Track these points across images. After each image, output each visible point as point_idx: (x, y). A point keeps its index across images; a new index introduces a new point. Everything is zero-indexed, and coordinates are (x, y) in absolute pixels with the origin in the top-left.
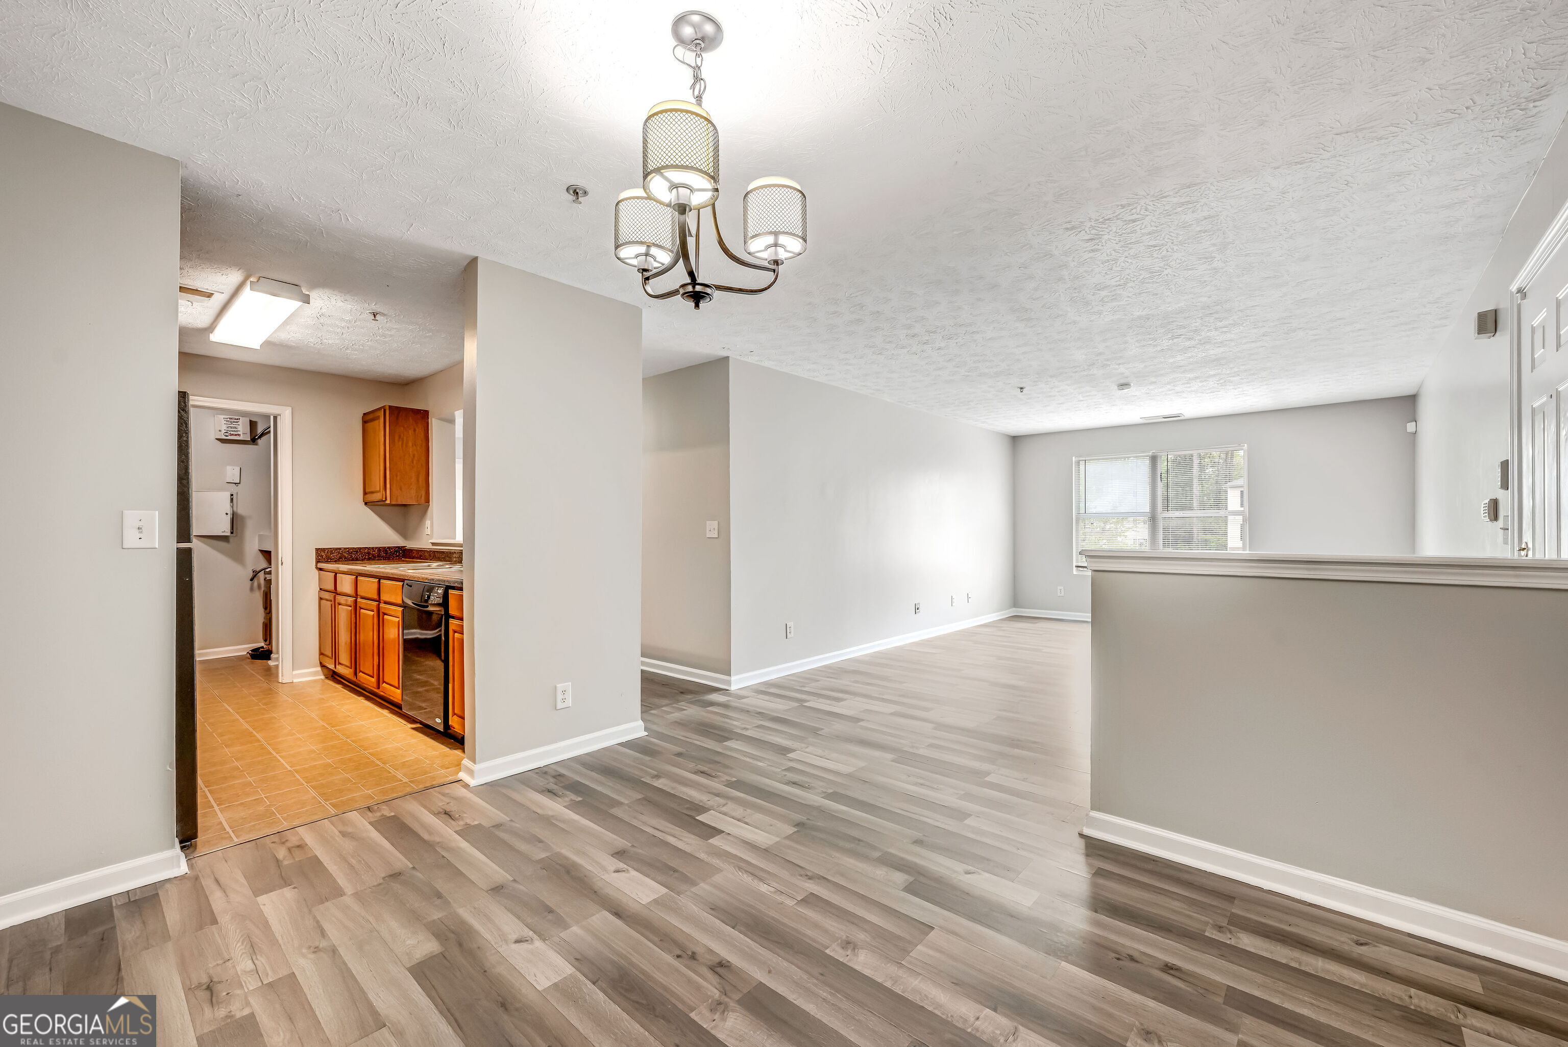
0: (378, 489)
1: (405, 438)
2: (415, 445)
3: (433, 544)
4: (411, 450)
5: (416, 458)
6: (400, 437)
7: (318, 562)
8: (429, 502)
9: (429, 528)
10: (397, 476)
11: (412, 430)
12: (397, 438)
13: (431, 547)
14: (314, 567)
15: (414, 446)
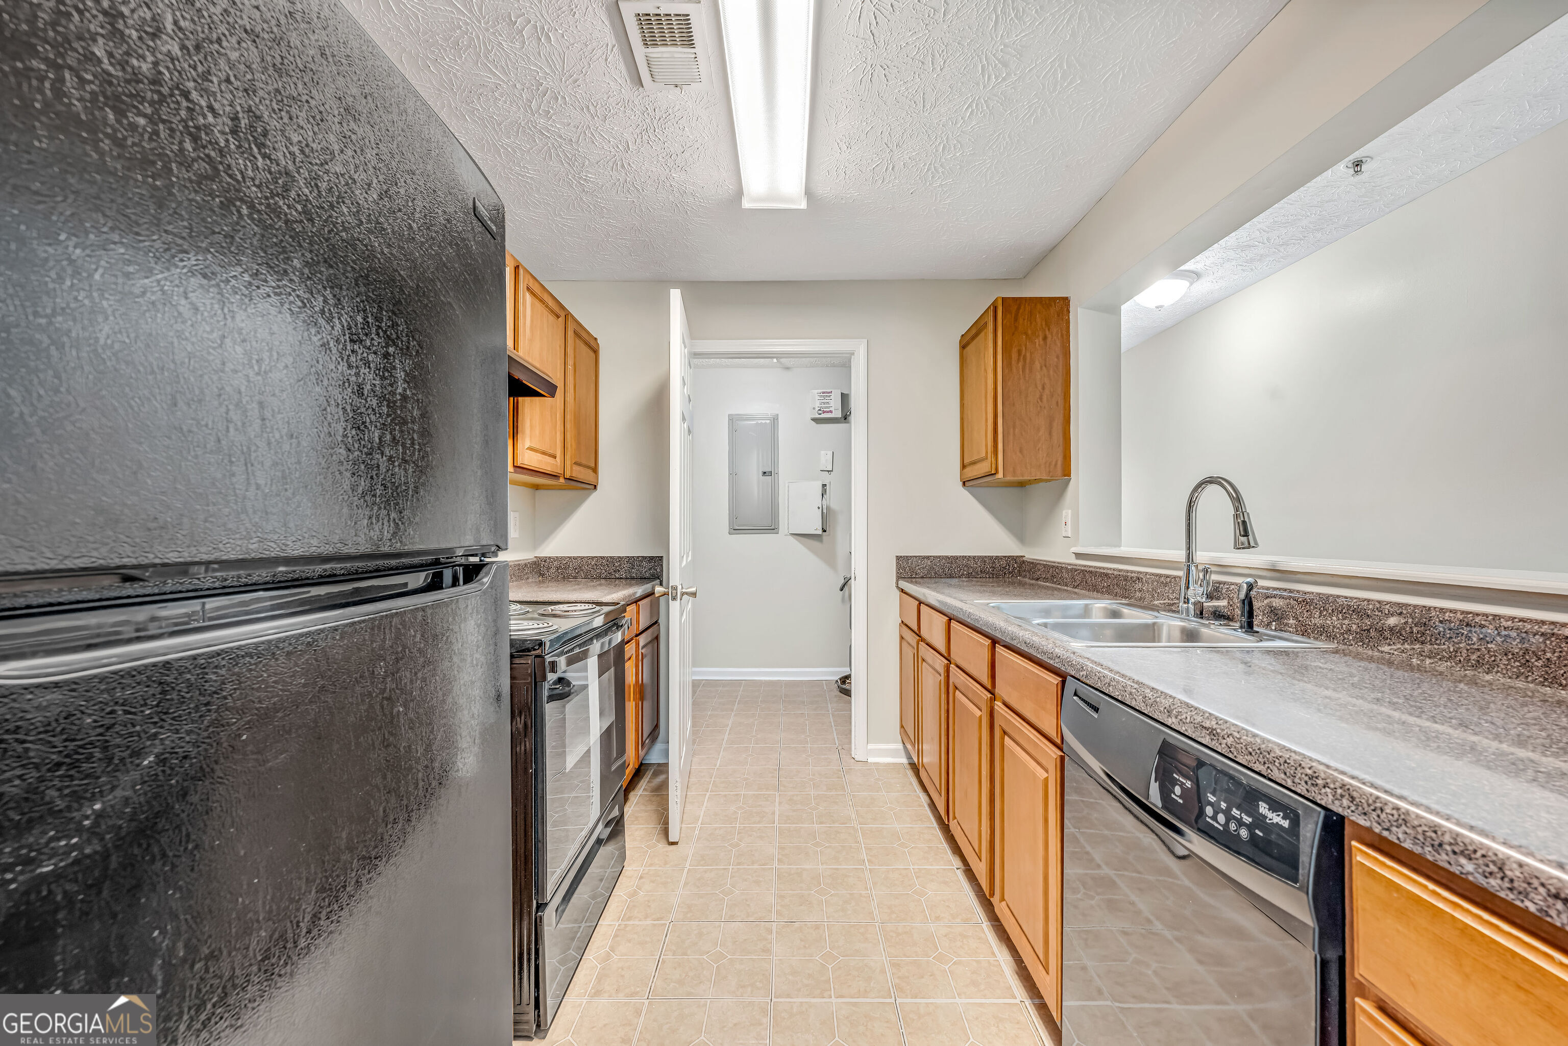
0: (984, 455)
1: (1028, 355)
2: (1045, 366)
3: (1078, 556)
4: (1038, 377)
5: (1047, 391)
6: (1019, 352)
7: (899, 577)
8: (1069, 475)
9: (1069, 524)
10: (1014, 428)
11: (1041, 338)
12: (1014, 356)
13: (1073, 560)
14: (895, 585)
15: (1044, 368)
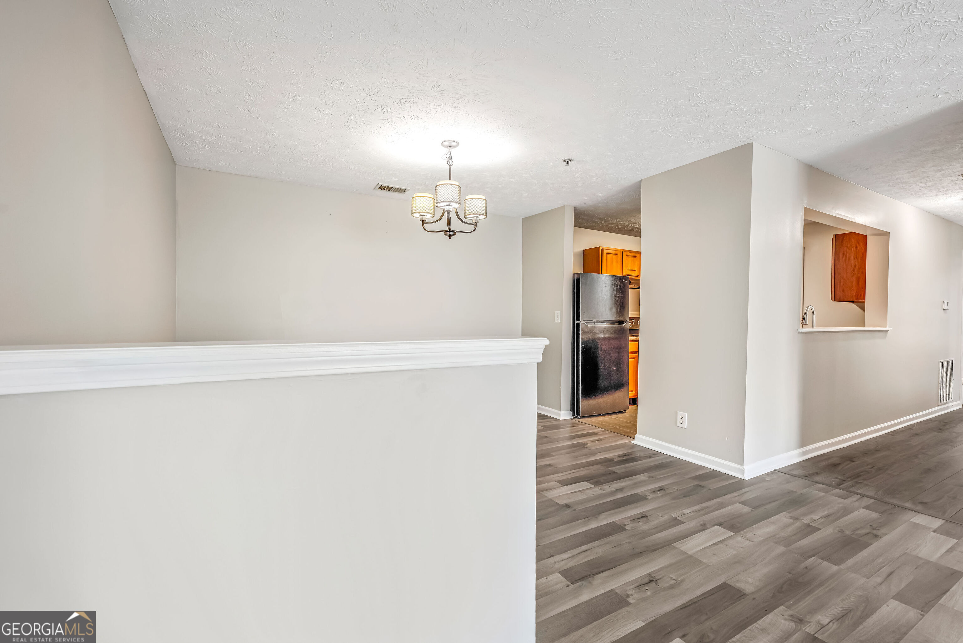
1: (847, 254)
2: (856, 258)
4: (852, 262)
5: (857, 267)
12: (841, 256)
